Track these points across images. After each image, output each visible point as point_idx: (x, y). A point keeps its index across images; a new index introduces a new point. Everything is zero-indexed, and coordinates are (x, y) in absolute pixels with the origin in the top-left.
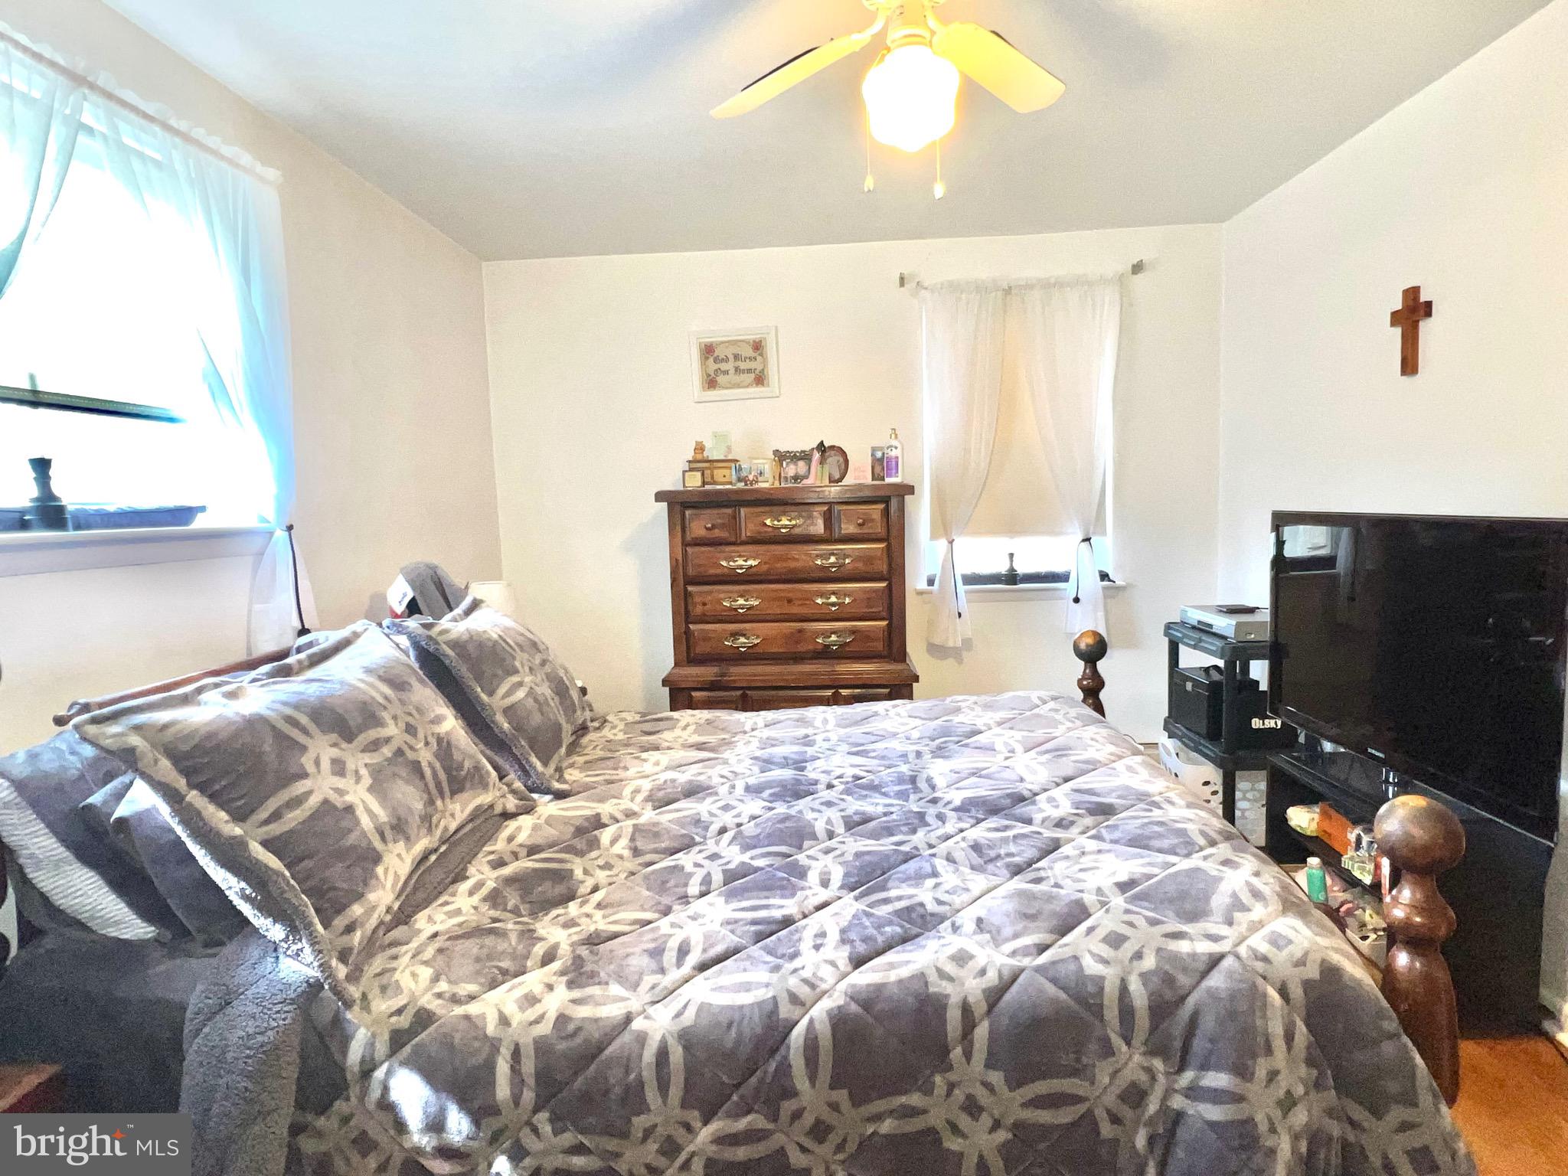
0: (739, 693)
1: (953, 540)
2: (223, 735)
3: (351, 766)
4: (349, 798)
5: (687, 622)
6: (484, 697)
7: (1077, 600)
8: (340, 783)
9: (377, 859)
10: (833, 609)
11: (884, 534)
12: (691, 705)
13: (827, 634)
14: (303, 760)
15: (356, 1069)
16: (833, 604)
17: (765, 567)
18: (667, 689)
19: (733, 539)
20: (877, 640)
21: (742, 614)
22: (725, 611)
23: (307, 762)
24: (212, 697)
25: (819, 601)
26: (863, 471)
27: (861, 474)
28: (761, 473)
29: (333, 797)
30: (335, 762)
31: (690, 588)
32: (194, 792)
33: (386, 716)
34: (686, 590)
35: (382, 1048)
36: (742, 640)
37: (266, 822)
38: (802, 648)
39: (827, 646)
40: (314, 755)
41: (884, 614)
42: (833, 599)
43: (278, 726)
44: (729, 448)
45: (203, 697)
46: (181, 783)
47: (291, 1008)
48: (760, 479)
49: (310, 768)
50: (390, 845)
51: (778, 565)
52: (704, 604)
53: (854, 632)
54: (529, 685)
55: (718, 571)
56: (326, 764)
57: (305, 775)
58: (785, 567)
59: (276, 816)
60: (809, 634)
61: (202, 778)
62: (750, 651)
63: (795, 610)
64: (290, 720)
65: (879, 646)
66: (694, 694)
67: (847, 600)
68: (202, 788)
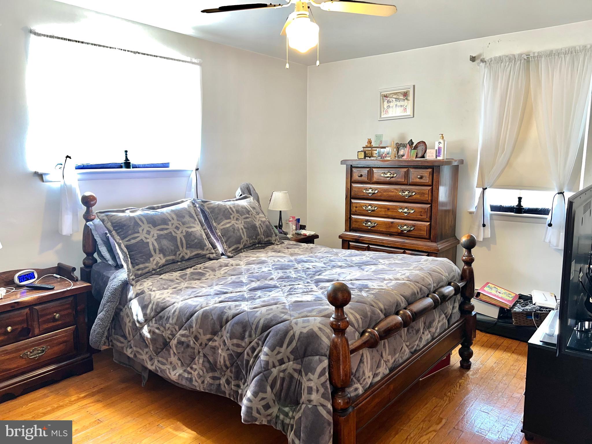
0: (366, 245)
1: (486, 188)
2: (123, 220)
3: (152, 233)
4: (148, 240)
5: (350, 214)
6: (215, 224)
7: (550, 225)
8: (147, 236)
9: (152, 256)
10: (406, 215)
11: (430, 183)
12: (349, 247)
13: (403, 225)
14: (139, 229)
15: (129, 299)
16: (405, 213)
17: (379, 194)
18: (341, 240)
19: (369, 182)
20: (424, 231)
21: (369, 213)
22: (364, 211)
23: (140, 230)
24: (128, 211)
25: (400, 211)
26: (432, 153)
27: (431, 154)
28: (388, 153)
29: (144, 239)
30: (148, 231)
31: (353, 201)
32: (114, 231)
33: (170, 223)
34: (351, 201)
35: (134, 296)
36: (369, 223)
37: (127, 241)
38: (392, 230)
39: (402, 231)
40: (143, 229)
41: (428, 219)
42: (406, 210)
43: (137, 220)
44: (381, 142)
45: (126, 211)
46: (112, 228)
47: (121, 282)
48: (387, 156)
49: (141, 231)
50: (157, 255)
51: (385, 194)
52: (356, 207)
53: (414, 226)
54: (233, 223)
55: (362, 194)
56: (145, 231)
57: (139, 232)
58: (388, 195)
59: (129, 240)
60: (395, 224)
61: (116, 228)
62: (372, 229)
63: (389, 213)
64: (141, 220)
65: (424, 233)
66: (351, 243)
67: (412, 212)
68: (116, 230)
